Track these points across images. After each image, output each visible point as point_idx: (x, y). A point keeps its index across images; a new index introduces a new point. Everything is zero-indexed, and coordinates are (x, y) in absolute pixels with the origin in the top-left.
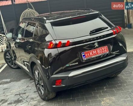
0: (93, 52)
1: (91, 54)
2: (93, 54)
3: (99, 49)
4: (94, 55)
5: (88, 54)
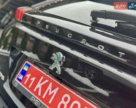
0: (50, 87)
1: (39, 85)
2: (42, 93)
3: (73, 99)
4: (40, 97)
5: (33, 79)
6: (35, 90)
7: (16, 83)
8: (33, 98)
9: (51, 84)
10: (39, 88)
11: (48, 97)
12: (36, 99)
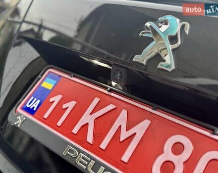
0: (122, 120)
1: (88, 118)
2: (99, 136)
4: (94, 147)
5: (71, 105)
6: (75, 131)
7: (19, 118)
8: (70, 151)
9: (124, 113)
10: (87, 124)
11: (119, 145)
12: (80, 151)
